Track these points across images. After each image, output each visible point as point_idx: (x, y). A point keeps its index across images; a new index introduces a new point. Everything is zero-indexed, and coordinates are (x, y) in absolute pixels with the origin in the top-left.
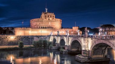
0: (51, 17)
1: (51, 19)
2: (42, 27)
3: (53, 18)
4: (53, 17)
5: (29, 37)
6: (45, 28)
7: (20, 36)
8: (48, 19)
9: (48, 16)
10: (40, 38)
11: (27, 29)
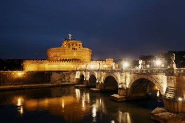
0: (76, 45)
2: (65, 59)
3: (80, 47)
4: (80, 45)
5: (45, 73)
6: (69, 60)
7: (32, 72)
9: (73, 45)
10: (61, 73)
11: (41, 62)
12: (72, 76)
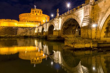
0: (38, 12)
1: (38, 14)
2: (30, 21)
3: (41, 14)
4: (41, 12)
5: (13, 28)
6: (33, 22)
7: (4, 27)
8: (36, 14)
9: (36, 12)
10: (25, 29)
11: (11, 21)
12: (32, 31)
